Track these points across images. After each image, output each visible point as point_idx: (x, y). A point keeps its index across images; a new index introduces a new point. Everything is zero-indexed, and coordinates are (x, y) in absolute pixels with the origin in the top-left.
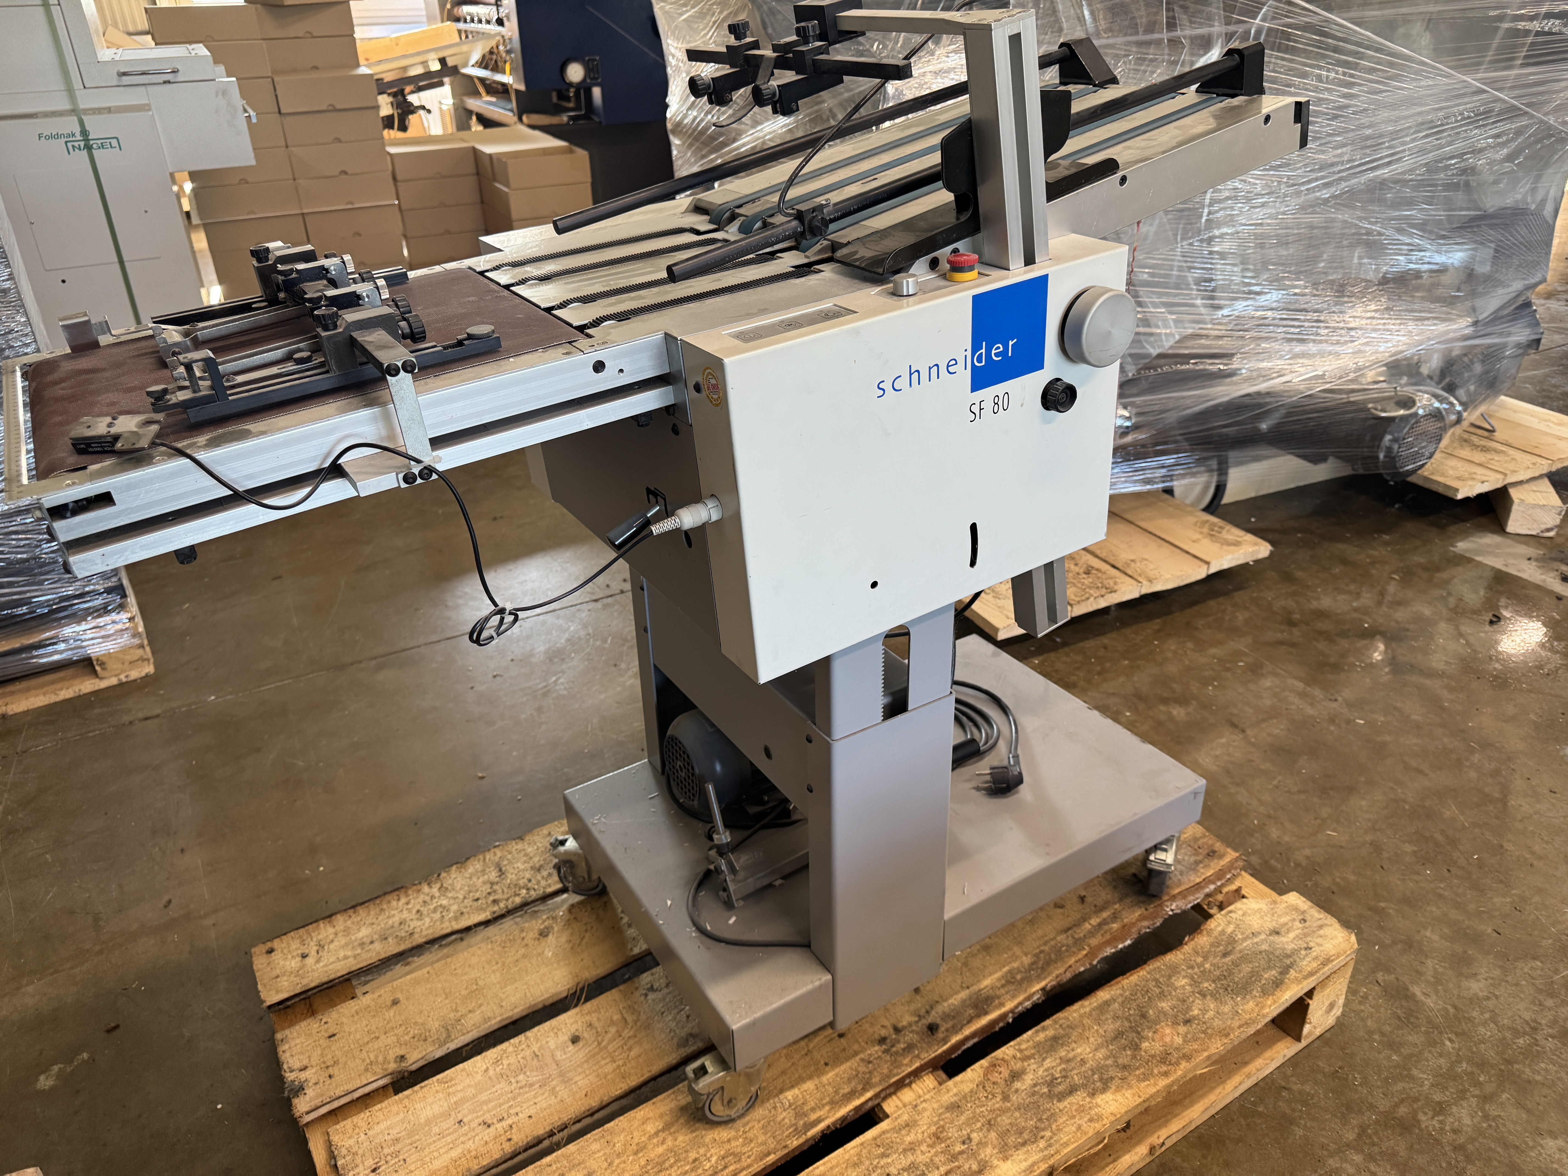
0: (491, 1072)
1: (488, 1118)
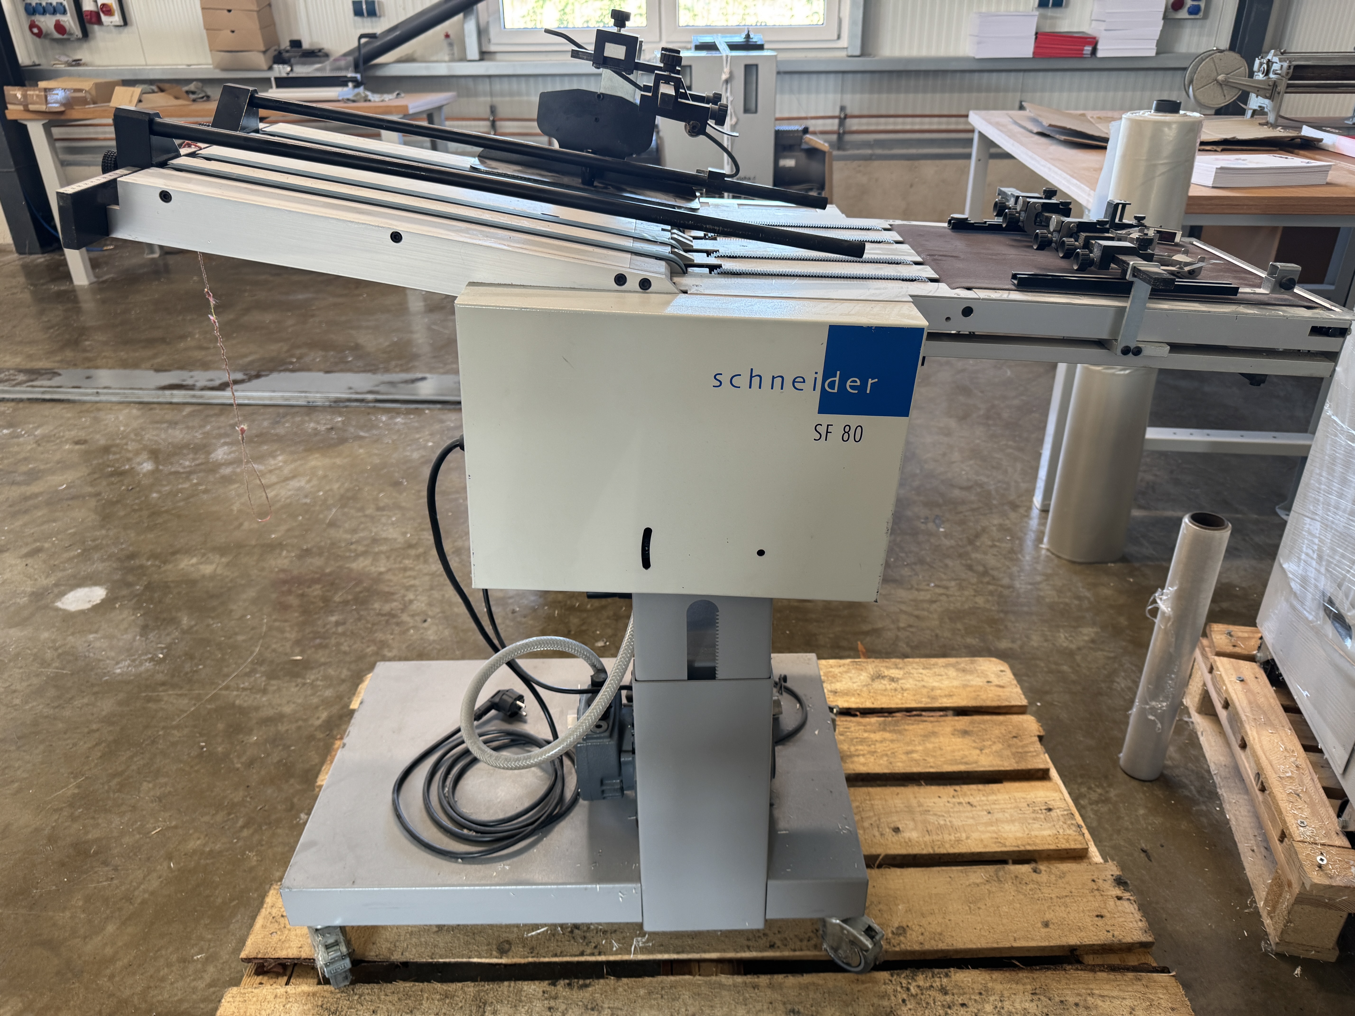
0: (964, 835)
1: (969, 808)
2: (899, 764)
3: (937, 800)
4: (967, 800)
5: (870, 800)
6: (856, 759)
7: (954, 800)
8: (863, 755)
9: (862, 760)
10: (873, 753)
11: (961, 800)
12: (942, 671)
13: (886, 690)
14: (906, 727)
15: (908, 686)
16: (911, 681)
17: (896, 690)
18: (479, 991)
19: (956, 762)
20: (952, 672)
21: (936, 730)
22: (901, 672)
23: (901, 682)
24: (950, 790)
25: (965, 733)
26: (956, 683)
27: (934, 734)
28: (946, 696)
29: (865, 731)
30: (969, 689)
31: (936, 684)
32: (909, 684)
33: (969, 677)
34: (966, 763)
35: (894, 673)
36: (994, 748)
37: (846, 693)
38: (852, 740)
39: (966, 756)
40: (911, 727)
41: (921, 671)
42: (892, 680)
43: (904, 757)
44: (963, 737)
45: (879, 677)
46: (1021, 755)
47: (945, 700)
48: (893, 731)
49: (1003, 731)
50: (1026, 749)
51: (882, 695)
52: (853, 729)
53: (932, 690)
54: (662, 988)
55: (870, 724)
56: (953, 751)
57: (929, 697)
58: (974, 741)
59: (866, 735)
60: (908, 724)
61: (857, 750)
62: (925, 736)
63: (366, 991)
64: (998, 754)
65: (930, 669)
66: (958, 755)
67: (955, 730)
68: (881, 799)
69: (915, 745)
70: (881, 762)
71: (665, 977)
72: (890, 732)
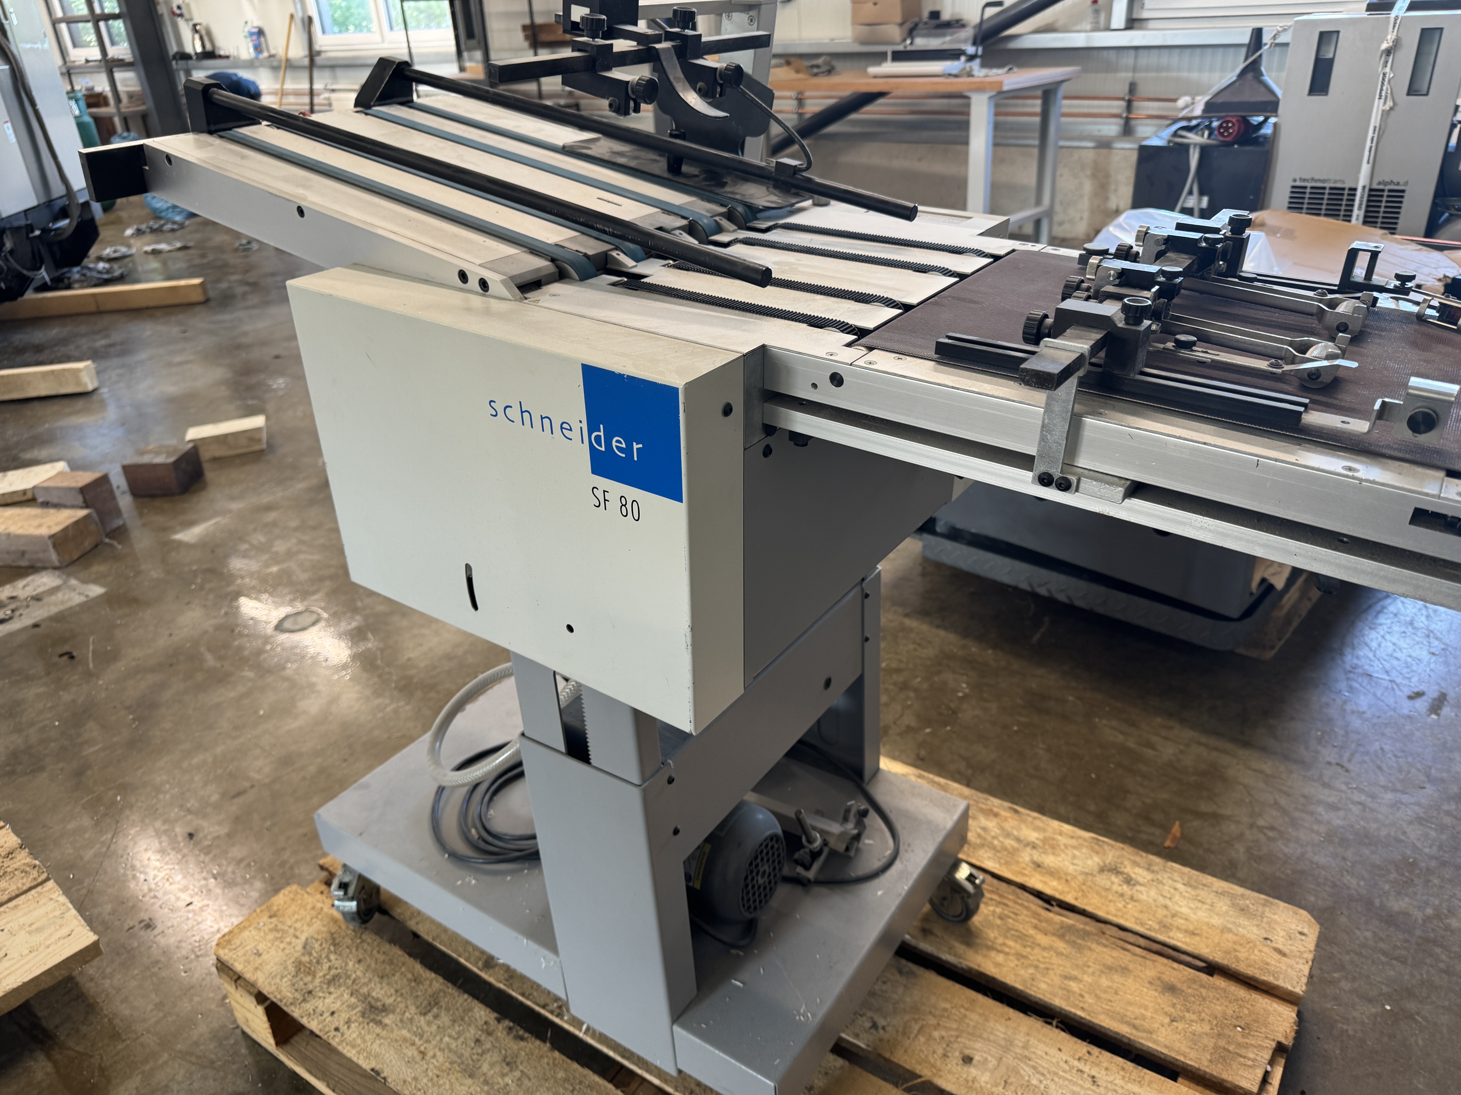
2: (1043, 986)
3: (1053, 1051)
4: (1093, 1072)
5: (967, 1009)
6: (993, 954)
7: (1076, 1063)
8: (1007, 954)
9: (1000, 958)
10: (1020, 956)
11: (1086, 1069)
12: (1210, 898)
13: (1107, 890)
14: (1094, 946)
15: (1143, 897)
16: (1153, 893)
17: (1122, 895)
18: (440, 990)
19: (1123, 1020)
20: (1223, 905)
21: (1131, 966)
22: (1149, 876)
23: (1138, 888)
24: (1082, 1047)
25: (1171, 989)
26: (1216, 921)
27: (1125, 970)
28: (1186, 931)
29: (1035, 927)
30: (1230, 936)
31: (1185, 910)
32: (1147, 895)
33: (1243, 921)
34: (1135, 1027)
35: (1140, 874)
36: (1197, 1027)
37: (1053, 873)
38: (1009, 929)
39: (1144, 1018)
40: (1099, 949)
41: (1180, 886)
42: (1129, 881)
43: (1057, 981)
44: (1163, 993)
45: (1115, 870)
46: (1224, 1055)
47: (1180, 936)
48: (1073, 944)
49: (1230, 1012)
50: (1243, 1051)
51: (1098, 893)
52: (1021, 918)
53: (1174, 916)
54: (581, 1083)
55: (1049, 921)
56: (1130, 1003)
57: (1160, 922)
58: (1174, 1005)
59: (1032, 932)
60: (1099, 943)
61: (1004, 944)
62: (1110, 968)
63: (369, 940)
64: (1194, 1039)
65: (1195, 888)
66: (1133, 1011)
67: (1159, 979)
68: (980, 1015)
69: (1085, 973)
70: (1022, 972)
71: (590, 1073)
72: (1068, 942)
